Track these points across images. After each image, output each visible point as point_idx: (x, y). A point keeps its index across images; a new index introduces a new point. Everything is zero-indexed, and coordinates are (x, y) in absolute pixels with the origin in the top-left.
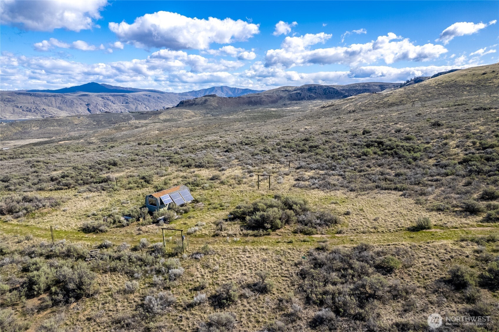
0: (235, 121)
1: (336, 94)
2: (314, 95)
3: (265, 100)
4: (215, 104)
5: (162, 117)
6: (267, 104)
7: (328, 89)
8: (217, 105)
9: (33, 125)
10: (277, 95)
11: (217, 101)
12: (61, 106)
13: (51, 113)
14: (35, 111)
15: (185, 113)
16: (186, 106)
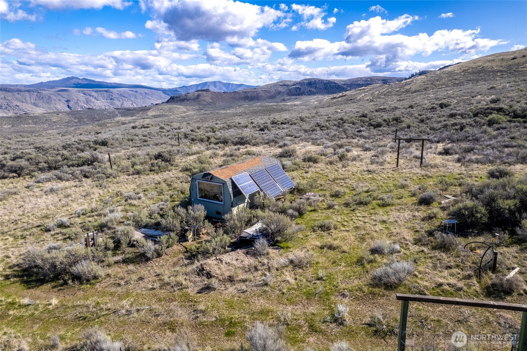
0: (234, 115)
1: (337, 88)
2: (314, 90)
3: (262, 95)
4: (208, 99)
5: (151, 113)
6: (265, 100)
7: (329, 83)
8: (211, 101)
9: (4, 123)
10: (275, 90)
11: (211, 96)
12: (36, 102)
13: (26, 110)
14: (6, 108)
15: (177, 109)
16: (177, 102)
